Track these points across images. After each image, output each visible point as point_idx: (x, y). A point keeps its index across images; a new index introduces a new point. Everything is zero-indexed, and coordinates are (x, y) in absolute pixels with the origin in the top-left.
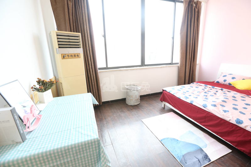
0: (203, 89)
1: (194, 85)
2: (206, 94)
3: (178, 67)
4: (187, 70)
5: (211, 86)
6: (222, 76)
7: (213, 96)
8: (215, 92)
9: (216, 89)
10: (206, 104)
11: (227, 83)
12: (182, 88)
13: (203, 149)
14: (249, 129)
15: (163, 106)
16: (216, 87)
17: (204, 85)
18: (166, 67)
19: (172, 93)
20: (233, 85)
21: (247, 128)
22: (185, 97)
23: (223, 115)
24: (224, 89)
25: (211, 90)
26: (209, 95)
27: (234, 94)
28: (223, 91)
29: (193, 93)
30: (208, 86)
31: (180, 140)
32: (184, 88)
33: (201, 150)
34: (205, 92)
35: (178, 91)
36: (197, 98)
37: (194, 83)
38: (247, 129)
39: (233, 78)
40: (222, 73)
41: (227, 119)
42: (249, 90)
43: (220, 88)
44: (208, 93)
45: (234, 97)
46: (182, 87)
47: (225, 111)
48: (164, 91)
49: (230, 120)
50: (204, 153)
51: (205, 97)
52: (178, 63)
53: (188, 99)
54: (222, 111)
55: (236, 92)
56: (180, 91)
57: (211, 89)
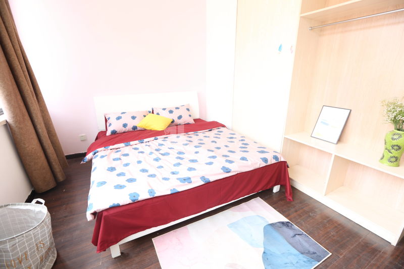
11: (129, 128)
13: (270, 223)
39: (133, 118)
50: (279, 225)
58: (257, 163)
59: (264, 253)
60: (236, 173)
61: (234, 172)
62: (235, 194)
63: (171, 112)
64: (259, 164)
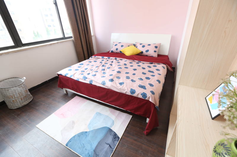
0: (101, 62)
1: (92, 59)
2: (104, 68)
3: (73, 41)
4: (83, 43)
5: (107, 58)
6: (114, 45)
7: (110, 68)
8: (111, 63)
9: (111, 60)
10: (104, 81)
11: (118, 51)
12: (80, 66)
13: (111, 128)
14: (140, 97)
15: (65, 92)
16: (111, 58)
17: (101, 57)
18: (57, 43)
19: (68, 76)
20: (123, 52)
21: (138, 95)
22: (83, 78)
23: (120, 88)
24: (117, 58)
25: (107, 62)
26: (106, 68)
27: (125, 61)
28: (117, 60)
29: (92, 70)
30: (105, 57)
31: (89, 131)
32: (82, 66)
33: (110, 130)
34: (103, 66)
35: (76, 71)
36: (95, 75)
37: (93, 57)
38: (139, 97)
39: (122, 46)
40: (114, 42)
41: (124, 92)
42: (133, 54)
43: (114, 58)
44: (105, 66)
45: (125, 64)
46: (80, 64)
47: (121, 84)
48: (60, 76)
49: (126, 92)
50: (113, 133)
51: (103, 71)
52: (71, 37)
53: (86, 79)
54: (118, 85)
55: (126, 60)
56: (78, 71)
57: (108, 60)
58: (125, 90)
59: (86, 132)
60: (108, 88)
61: (106, 86)
62: (109, 100)
63: (143, 46)
64: (125, 91)
